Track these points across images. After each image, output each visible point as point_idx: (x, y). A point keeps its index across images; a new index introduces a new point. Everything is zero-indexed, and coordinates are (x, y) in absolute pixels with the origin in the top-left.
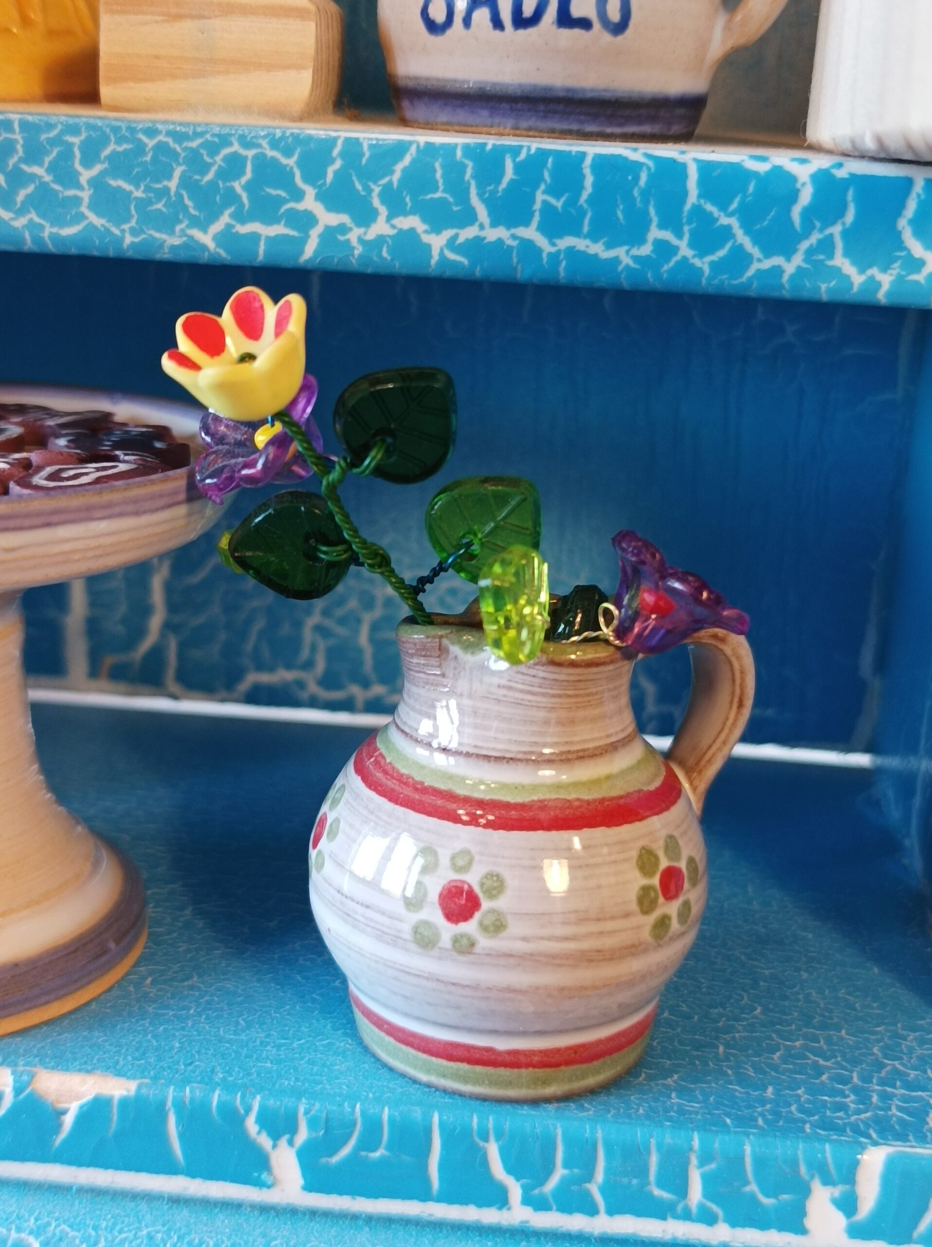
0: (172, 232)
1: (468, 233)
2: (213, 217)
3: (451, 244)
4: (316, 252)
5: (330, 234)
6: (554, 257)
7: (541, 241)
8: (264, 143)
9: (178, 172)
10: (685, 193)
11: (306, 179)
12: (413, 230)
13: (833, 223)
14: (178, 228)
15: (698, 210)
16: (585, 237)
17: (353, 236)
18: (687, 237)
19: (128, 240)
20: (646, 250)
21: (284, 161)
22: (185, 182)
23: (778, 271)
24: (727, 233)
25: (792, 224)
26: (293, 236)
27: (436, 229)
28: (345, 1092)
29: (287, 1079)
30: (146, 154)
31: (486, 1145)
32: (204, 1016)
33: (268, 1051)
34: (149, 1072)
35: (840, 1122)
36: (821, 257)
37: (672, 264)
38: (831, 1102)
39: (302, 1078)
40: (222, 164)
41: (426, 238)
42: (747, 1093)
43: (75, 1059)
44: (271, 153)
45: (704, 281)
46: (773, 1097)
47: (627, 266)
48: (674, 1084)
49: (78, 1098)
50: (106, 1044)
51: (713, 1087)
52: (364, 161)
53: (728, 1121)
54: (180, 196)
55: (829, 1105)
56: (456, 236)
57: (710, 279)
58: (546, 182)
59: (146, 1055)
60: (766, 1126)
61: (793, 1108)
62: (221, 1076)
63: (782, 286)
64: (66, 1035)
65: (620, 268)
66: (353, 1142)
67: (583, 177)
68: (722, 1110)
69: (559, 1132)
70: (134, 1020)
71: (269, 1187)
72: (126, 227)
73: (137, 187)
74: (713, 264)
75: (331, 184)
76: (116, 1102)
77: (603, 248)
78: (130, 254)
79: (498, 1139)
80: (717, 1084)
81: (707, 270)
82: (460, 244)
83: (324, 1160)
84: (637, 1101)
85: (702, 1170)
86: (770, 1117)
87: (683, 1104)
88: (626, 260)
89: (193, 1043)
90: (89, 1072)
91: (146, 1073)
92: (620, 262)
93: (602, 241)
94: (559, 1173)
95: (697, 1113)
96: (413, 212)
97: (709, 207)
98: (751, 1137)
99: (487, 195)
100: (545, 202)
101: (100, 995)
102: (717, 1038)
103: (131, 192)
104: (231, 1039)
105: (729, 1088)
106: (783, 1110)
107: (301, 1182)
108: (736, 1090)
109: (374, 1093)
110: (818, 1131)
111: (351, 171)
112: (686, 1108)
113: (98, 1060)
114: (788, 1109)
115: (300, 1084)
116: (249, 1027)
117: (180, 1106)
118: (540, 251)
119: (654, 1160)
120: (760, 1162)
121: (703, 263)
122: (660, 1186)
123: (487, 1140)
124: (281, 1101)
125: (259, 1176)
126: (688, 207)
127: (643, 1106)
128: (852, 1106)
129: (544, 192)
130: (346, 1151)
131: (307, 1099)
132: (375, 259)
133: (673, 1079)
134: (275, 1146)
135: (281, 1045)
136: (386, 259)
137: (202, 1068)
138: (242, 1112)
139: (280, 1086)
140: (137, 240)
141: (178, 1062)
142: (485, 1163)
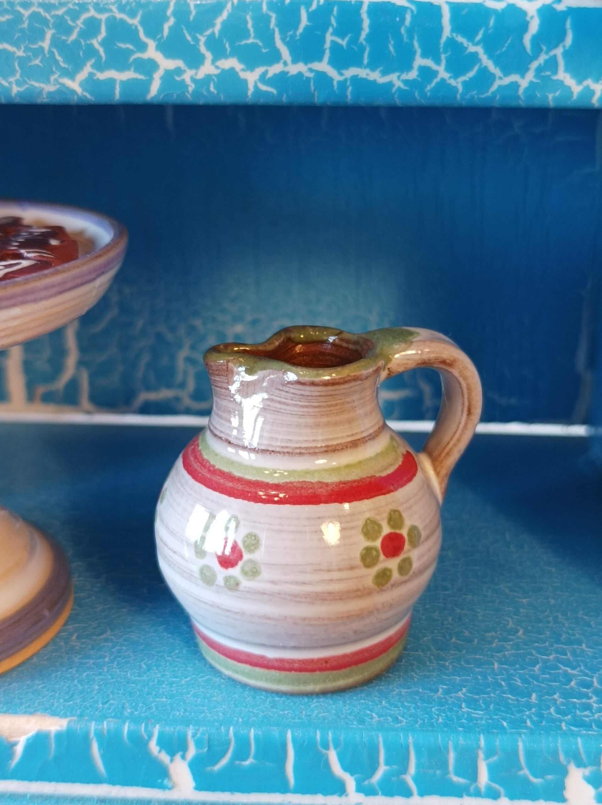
0: (48, 81)
1: (275, 69)
2: (78, 67)
3: (263, 78)
4: (160, 91)
5: (169, 76)
6: (343, 84)
7: (332, 72)
8: (114, 8)
9: (49, 34)
10: (440, 29)
11: (149, 34)
12: (232, 70)
13: (556, 46)
14: (52, 78)
15: (451, 42)
16: (366, 67)
17: (187, 76)
18: (444, 63)
19: (15, 90)
20: (413, 75)
21: (130, 21)
22: (55, 42)
23: (515, 86)
24: (474, 58)
25: (524, 48)
26: (141, 80)
27: (251, 67)
28: (221, 718)
29: (178, 711)
30: (24, 23)
31: (327, 752)
32: (116, 663)
33: (163, 688)
34: (76, 711)
35: (587, 719)
36: (548, 73)
37: (433, 84)
38: (579, 704)
39: (189, 709)
40: (82, 26)
41: (243, 75)
42: (518, 700)
43: (22, 704)
44: (120, 16)
45: (459, 97)
46: (536, 702)
47: (399, 88)
48: (463, 696)
49: (25, 733)
50: (44, 690)
51: (492, 697)
52: (192, 18)
53: (505, 724)
54: (52, 53)
55: (578, 706)
56: (267, 72)
57: (463, 95)
58: (333, 26)
59: (74, 697)
60: (533, 727)
61: (552, 710)
62: (129, 711)
63: (519, 97)
64: (14, 684)
65: (394, 90)
66: (229, 755)
67: (362, 20)
68: (500, 715)
69: (381, 739)
70: (64, 669)
71: (170, 789)
72: (12, 79)
73: (19, 48)
74: (465, 83)
75: (168, 37)
76: (53, 735)
77: (380, 75)
78: (18, 100)
79: (336, 747)
80: (494, 694)
81: (460, 88)
82: (269, 78)
83: (208, 769)
84: (436, 712)
85: (487, 761)
86: (535, 719)
87: (472, 712)
88: (398, 84)
89: (108, 685)
90: (32, 713)
91: (74, 712)
92: (394, 85)
93: (379, 70)
94: (382, 769)
95: (482, 719)
96: (232, 55)
97: (460, 39)
98: (523, 736)
99: (288, 39)
100: (333, 42)
101: (39, 651)
102: (492, 656)
103: (14, 53)
104: (136, 680)
105: (503, 696)
106: (545, 712)
107: (193, 784)
108: (509, 698)
109: (242, 718)
110: (572, 728)
111: (183, 26)
112: (473, 715)
113: (39, 703)
114: (548, 711)
115: (188, 714)
116: (149, 669)
117: (100, 736)
118: (331, 80)
119: (452, 757)
120: (530, 754)
121: (457, 83)
122: (457, 774)
123: (327, 747)
124: (175, 728)
125: (163, 781)
126: (443, 40)
127: (441, 716)
128: (595, 705)
129: (332, 34)
130: (225, 761)
131: (194, 726)
132: (205, 93)
133: (462, 692)
134: (172, 761)
135: (173, 683)
136: (213, 93)
137: (115, 706)
138: (146, 737)
139: (173, 716)
140: (21, 89)
141: (98, 701)
142: (327, 765)
